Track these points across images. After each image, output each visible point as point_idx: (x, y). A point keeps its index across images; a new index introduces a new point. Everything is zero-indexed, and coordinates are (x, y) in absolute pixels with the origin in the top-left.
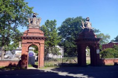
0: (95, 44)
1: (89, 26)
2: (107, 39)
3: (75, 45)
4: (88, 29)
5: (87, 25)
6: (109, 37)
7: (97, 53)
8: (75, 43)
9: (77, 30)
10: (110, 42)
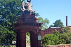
0: (36, 30)
1: (30, 8)
2: (46, 24)
3: (10, 30)
4: (29, 12)
5: (28, 6)
6: (48, 22)
7: (38, 40)
8: (10, 28)
9: (13, 12)
10: (49, 27)
